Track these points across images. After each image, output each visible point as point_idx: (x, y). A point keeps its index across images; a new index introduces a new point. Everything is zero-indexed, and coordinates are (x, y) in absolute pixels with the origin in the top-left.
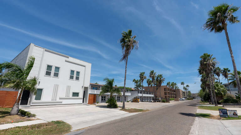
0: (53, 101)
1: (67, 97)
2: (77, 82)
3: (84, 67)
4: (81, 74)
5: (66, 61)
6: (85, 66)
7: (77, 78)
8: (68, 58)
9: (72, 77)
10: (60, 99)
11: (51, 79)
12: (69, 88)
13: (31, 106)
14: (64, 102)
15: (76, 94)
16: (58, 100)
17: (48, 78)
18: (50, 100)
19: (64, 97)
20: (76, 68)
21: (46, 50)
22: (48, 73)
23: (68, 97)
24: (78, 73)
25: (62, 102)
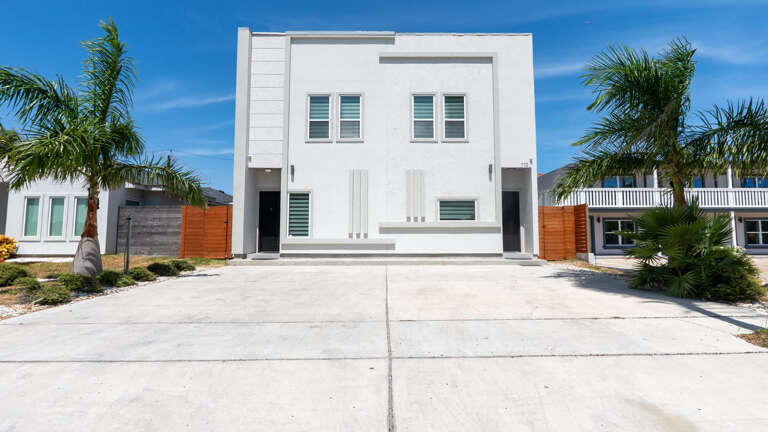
0: (355, 240)
1: (412, 224)
2: (454, 147)
3: (489, 66)
4: (469, 106)
5: (384, 60)
6: (489, 60)
7: (455, 130)
8: (391, 41)
9: (424, 130)
10: (383, 230)
11: (335, 151)
12: (415, 181)
13: (283, 256)
14: (405, 243)
15: (458, 209)
16: (375, 236)
17: (319, 148)
18: (342, 236)
19: (400, 220)
20: (439, 81)
21: (294, 40)
22: (318, 130)
23: (419, 224)
24: (455, 101)
25: (392, 246)
